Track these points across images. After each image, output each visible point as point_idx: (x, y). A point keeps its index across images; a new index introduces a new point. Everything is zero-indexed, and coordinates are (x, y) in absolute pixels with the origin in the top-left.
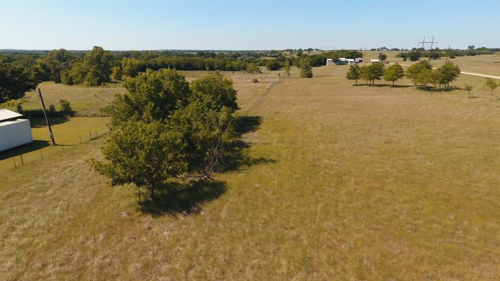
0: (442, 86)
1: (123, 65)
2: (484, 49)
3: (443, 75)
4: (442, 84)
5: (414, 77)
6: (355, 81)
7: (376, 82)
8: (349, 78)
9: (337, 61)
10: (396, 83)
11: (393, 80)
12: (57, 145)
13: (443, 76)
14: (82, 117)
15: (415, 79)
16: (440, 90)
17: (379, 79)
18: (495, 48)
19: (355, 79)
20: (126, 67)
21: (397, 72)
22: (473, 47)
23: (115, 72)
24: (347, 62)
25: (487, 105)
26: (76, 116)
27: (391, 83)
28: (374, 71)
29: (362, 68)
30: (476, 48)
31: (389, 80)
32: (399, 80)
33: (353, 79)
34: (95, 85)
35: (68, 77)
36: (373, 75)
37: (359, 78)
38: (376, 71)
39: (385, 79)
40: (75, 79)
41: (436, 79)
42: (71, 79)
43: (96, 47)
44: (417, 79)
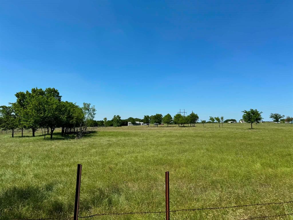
9: (134, 123)
11: (168, 123)
24: (140, 124)
36: (157, 121)
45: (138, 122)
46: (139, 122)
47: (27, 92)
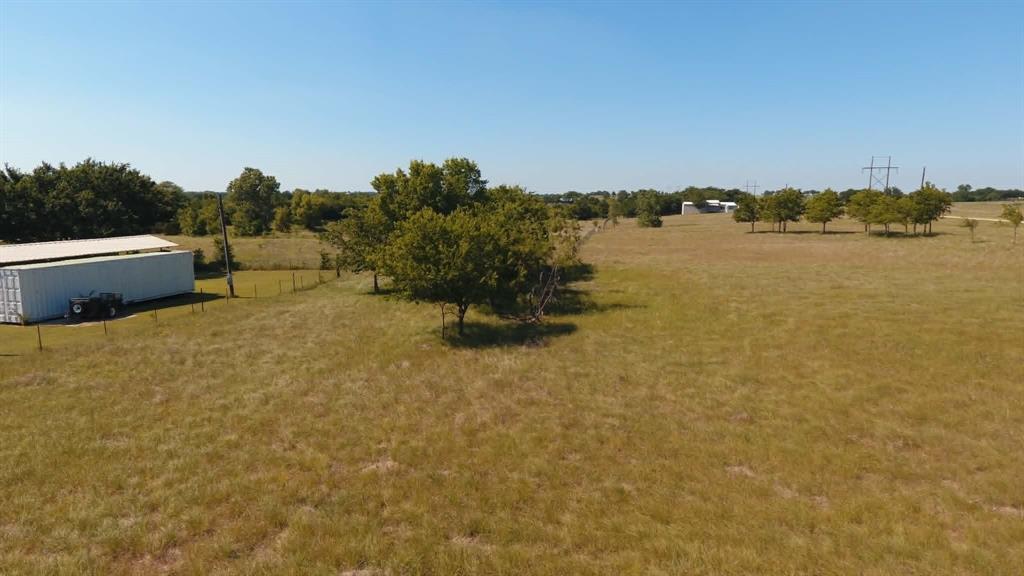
0: (920, 228)
1: (293, 205)
2: (990, 190)
3: (918, 207)
4: (918, 225)
5: (864, 212)
6: (748, 224)
7: (791, 225)
8: (739, 219)
9: (702, 206)
10: (829, 226)
11: (825, 220)
12: (237, 297)
13: (919, 209)
14: (255, 270)
15: (865, 215)
16: (916, 235)
17: (794, 220)
18: (1013, 189)
19: (749, 221)
20: (298, 211)
21: (830, 204)
22: (968, 186)
23: (278, 217)
24: (722, 208)
25: (1009, 250)
26: (242, 270)
27: (819, 226)
28: (786, 205)
29: (762, 200)
30: (973, 189)
31: (815, 220)
32: (835, 220)
33: (745, 220)
34: (251, 235)
35: (198, 221)
36: (784, 213)
37: (758, 220)
38: (790, 205)
39: (808, 218)
40: (210, 224)
41: (908, 214)
42: (203, 223)
43: (249, 170)
44: (870, 216)
45: (714, 202)
46: (717, 201)
47: (400, 172)
